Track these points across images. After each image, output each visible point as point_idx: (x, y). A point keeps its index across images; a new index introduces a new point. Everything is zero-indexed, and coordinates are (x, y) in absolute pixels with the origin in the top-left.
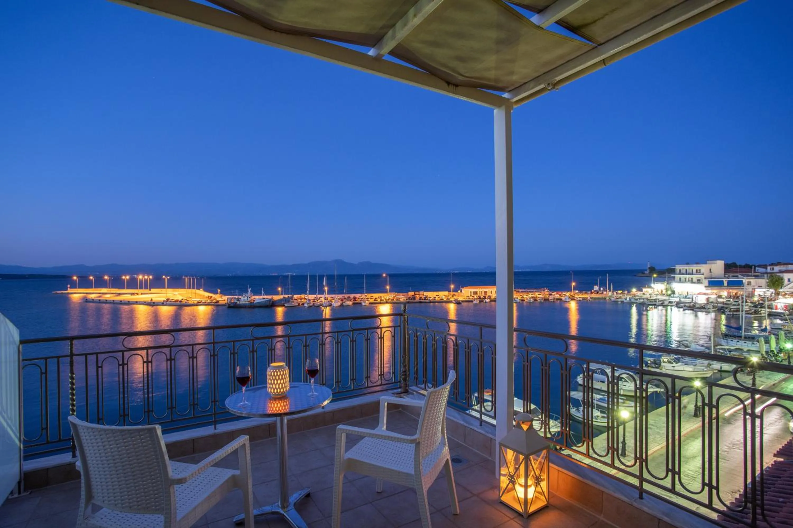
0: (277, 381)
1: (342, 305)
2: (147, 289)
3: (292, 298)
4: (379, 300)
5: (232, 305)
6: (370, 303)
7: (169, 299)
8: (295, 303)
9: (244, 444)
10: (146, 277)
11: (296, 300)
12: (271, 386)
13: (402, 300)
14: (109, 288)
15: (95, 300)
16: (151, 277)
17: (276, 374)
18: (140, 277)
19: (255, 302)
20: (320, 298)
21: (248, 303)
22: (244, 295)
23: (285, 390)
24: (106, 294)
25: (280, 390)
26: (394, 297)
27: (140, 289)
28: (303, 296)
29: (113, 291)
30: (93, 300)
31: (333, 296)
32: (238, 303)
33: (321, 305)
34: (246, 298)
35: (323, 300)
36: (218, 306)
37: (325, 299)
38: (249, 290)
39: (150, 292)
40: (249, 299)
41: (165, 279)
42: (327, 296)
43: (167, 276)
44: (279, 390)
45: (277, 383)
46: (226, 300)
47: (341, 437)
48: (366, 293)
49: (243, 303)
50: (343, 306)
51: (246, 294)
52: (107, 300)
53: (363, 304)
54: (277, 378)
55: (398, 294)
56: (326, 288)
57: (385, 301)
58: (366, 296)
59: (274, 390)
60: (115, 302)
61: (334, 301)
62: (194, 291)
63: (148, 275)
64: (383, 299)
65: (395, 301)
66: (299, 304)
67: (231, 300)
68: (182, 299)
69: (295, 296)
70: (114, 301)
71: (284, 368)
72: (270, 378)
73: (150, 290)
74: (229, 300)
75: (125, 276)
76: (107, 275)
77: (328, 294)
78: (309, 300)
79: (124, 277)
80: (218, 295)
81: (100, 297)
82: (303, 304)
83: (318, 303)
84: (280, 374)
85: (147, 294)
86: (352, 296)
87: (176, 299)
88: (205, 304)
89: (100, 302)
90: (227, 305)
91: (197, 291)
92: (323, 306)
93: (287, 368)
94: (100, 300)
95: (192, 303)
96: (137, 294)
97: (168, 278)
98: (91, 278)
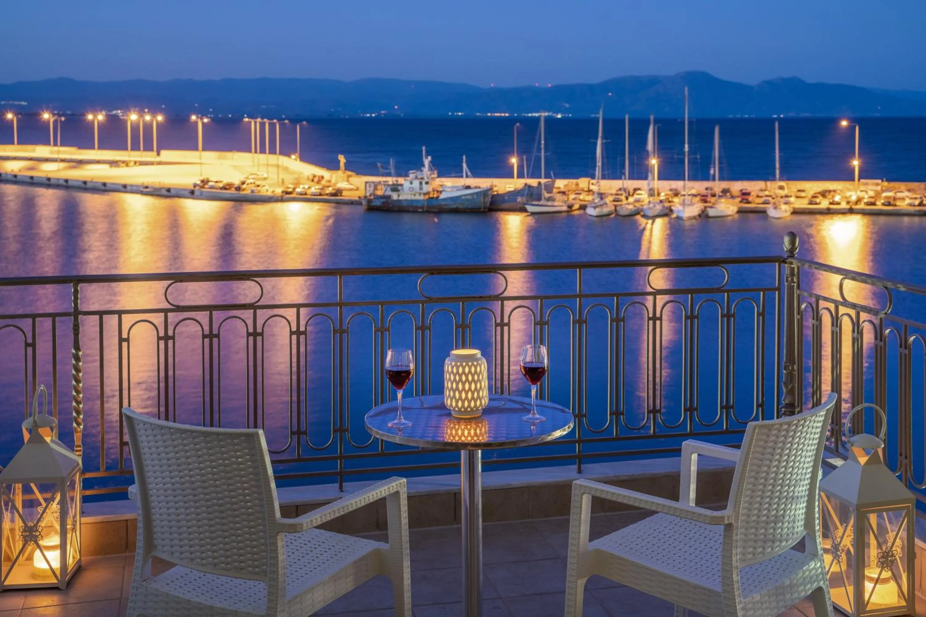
0: (464, 384)
1: (703, 215)
2: (152, 150)
3: (549, 188)
4: (824, 204)
5: (378, 203)
6: (795, 212)
7: (208, 181)
8: (559, 205)
9: (397, 493)
10: (148, 118)
11: (564, 193)
12: (452, 394)
13: (903, 205)
14: (55, 145)
15: (19, 178)
16: (160, 118)
17: (461, 370)
18: (133, 117)
19: (443, 196)
20: (635, 190)
21: (422, 197)
22: (412, 176)
23: (478, 403)
24: (47, 160)
25: (469, 402)
26: (878, 194)
27: (132, 149)
28: (583, 182)
29: (64, 152)
30: (15, 176)
31: (678, 184)
32: (395, 196)
33: (637, 212)
34: (416, 183)
35: (644, 196)
36: (338, 203)
37: (651, 193)
38: (427, 161)
39: (158, 159)
40: (426, 188)
41: (196, 123)
42: (657, 184)
43: (202, 113)
44: (466, 404)
45: (464, 389)
46: (362, 187)
47: (582, 502)
48: (781, 179)
49: (410, 197)
50: (707, 217)
51: (419, 174)
52: (49, 179)
53: (772, 213)
54: (464, 378)
55: (892, 184)
56: (654, 162)
57: (844, 205)
58: (781, 188)
59: (457, 402)
60: (70, 183)
61: (676, 200)
62: (273, 159)
63: (154, 112)
64: (837, 198)
65: (879, 206)
66: (570, 207)
67: (375, 189)
68: (243, 183)
69: (560, 183)
70: (66, 181)
71: (477, 360)
72: (450, 379)
73: (158, 154)
74: (370, 190)
75: (95, 111)
76: (48, 109)
77: (660, 179)
78: (601, 196)
79: (90, 117)
80: (340, 173)
81: (32, 169)
82: (583, 207)
83: (628, 206)
84: (470, 372)
85: (152, 163)
86: (737, 186)
87: (226, 180)
88: (304, 198)
89: (32, 182)
90: (364, 202)
91: (283, 160)
92: (644, 216)
93: (484, 360)
94: (32, 178)
95: (269, 193)
96: (126, 163)
97: (206, 120)
98: (10, 116)
